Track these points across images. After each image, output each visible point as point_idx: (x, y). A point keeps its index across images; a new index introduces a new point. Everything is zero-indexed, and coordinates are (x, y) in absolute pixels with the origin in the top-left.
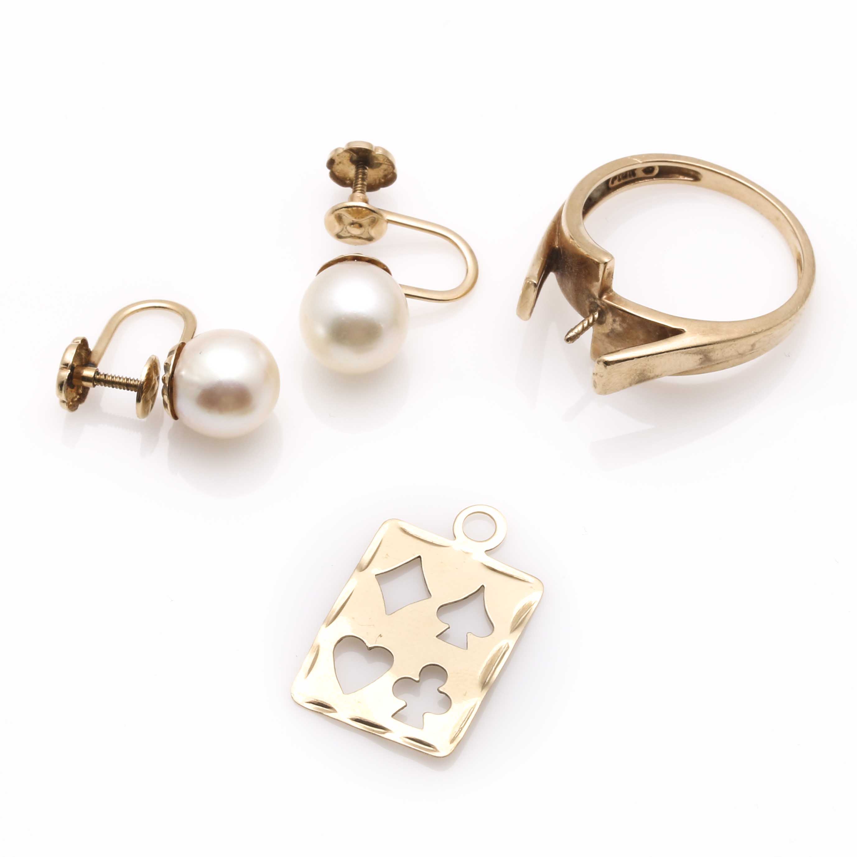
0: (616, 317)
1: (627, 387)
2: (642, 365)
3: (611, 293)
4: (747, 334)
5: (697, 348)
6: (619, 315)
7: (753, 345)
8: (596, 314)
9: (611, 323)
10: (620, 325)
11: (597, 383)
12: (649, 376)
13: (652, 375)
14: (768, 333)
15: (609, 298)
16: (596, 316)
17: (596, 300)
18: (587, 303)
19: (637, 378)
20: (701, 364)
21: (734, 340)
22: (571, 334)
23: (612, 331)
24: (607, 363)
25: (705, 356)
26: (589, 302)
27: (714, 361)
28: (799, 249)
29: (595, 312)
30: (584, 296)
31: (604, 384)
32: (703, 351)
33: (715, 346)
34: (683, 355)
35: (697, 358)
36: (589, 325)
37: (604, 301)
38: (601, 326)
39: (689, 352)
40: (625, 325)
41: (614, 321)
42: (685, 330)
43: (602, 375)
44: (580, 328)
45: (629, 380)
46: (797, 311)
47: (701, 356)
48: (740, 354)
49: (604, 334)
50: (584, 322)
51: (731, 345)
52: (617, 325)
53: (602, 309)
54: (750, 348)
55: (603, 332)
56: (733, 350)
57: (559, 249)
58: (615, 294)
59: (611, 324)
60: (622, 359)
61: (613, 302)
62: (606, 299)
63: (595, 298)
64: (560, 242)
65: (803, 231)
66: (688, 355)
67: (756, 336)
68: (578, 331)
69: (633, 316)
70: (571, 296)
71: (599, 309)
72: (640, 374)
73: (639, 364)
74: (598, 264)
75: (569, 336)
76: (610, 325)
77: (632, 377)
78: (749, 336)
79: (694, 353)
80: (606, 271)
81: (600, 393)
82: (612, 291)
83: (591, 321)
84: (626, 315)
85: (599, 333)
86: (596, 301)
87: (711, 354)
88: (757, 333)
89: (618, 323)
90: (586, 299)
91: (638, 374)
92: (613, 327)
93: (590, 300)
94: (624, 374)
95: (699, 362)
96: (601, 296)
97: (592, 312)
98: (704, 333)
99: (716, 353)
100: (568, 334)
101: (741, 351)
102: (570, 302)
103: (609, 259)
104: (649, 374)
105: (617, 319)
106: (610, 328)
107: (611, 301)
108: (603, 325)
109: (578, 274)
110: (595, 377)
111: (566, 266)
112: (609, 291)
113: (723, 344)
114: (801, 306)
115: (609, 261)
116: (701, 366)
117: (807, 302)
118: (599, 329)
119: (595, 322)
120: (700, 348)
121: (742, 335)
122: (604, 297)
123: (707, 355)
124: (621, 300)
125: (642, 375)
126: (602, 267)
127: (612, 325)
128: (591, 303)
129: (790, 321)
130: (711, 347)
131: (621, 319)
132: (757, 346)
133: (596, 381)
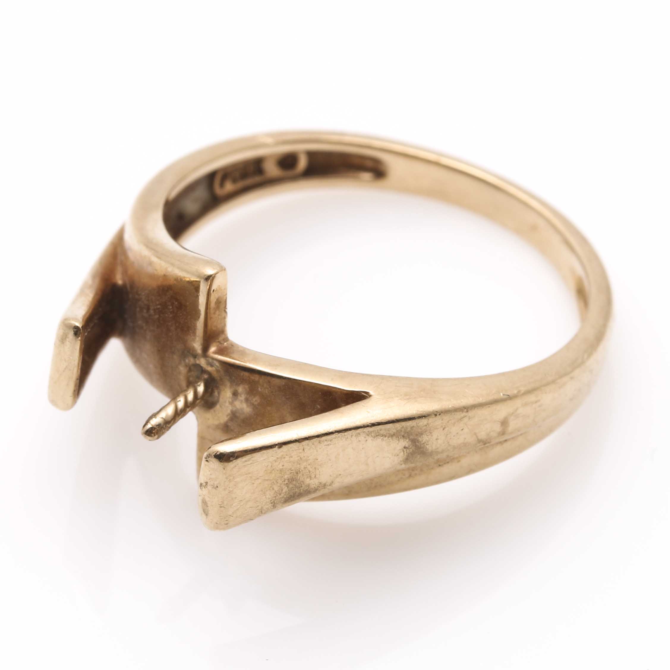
0: (238, 385)
1: (268, 511)
2: (292, 459)
3: (225, 344)
4: (491, 398)
5: (398, 425)
6: (243, 381)
7: (504, 423)
8: (199, 386)
9: (230, 400)
10: (247, 400)
11: (209, 504)
12: (309, 485)
13: (313, 483)
14: (532, 398)
15: (221, 351)
16: (201, 389)
17: (198, 359)
18: (183, 369)
19: (285, 489)
20: (406, 460)
21: (466, 409)
22: (154, 422)
23: (234, 416)
24: (223, 458)
25: (414, 441)
26: (186, 366)
27: (431, 454)
28: (580, 271)
29: (198, 382)
30: (175, 357)
31: (223, 502)
32: (409, 429)
33: (431, 420)
34: (370, 439)
35: (398, 445)
36: (188, 406)
37: (213, 359)
38: (212, 411)
39: (382, 432)
40: (256, 400)
41: (235, 394)
42: (371, 393)
43: (216, 483)
44: (170, 411)
45: (270, 495)
46: (583, 362)
47: (404, 443)
48: (480, 441)
49: (217, 427)
50: (178, 400)
51: (461, 419)
52: (242, 401)
53: (209, 373)
54: (498, 428)
55: (216, 422)
56: (466, 430)
57: (124, 286)
58: (232, 345)
59: (229, 402)
60: (253, 448)
61: (230, 357)
62: (215, 353)
63: (195, 356)
64: (125, 272)
65: (584, 241)
66: (379, 440)
67: (509, 403)
68: (167, 415)
69: (269, 378)
70: (151, 366)
71: (206, 376)
72: (291, 480)
73: (287, 458)
74: (196, 286)
75: (149, 426)
76: (227, 404)
77: (276, 488)
78: (496, 402)
79: (392, 436)
80: (213, 299)
81: (217, 526)
82: (226, 339)
83: (190, 396)
84: (256, 377)
85: (209, 427)
86: (198, 362)
87: (424, 438)
88: (510, 398)
89: (243, 397)
90: (180, 363)
91: (286, 482)
92: (234, 409)
93: (187, 361)
94: (260, 481)
95: (402, 456)
96: (205, 349)
97: (191, 384)
98: (408, 397)
99: (435, 436)
100: (147, 422)
101: (482, 435)
102: (152, 381)
103: (214, 269)
104: (308, 481)
105: (240, 389)
106: (229, 411)
107: (226, 356)
108: (215, 408)
109: (160, 316)
110: (205, 491)
111: (138, 309)
112: (221, 338)
113: (446, 418)
114: (590, 355)
115: (216, 274)
116: (407, 466)
117: (600, 348)
118: (209, 419)
119: (198, 401)
120: (403, 424)
121: (481, 400)
122: (213, 349)
123: (418, 441)
124: (243, 352)
125: (294, 482)
126: (203, 288)
127: (231, 403)
128: (191, 368)
129: (572, 378)
130: (424, 422)
131: (247, 387)
132: (513, 425)
133: (207, 499)
